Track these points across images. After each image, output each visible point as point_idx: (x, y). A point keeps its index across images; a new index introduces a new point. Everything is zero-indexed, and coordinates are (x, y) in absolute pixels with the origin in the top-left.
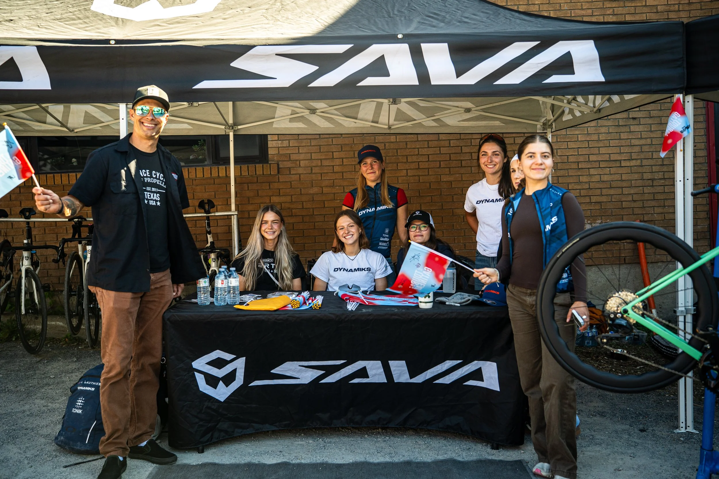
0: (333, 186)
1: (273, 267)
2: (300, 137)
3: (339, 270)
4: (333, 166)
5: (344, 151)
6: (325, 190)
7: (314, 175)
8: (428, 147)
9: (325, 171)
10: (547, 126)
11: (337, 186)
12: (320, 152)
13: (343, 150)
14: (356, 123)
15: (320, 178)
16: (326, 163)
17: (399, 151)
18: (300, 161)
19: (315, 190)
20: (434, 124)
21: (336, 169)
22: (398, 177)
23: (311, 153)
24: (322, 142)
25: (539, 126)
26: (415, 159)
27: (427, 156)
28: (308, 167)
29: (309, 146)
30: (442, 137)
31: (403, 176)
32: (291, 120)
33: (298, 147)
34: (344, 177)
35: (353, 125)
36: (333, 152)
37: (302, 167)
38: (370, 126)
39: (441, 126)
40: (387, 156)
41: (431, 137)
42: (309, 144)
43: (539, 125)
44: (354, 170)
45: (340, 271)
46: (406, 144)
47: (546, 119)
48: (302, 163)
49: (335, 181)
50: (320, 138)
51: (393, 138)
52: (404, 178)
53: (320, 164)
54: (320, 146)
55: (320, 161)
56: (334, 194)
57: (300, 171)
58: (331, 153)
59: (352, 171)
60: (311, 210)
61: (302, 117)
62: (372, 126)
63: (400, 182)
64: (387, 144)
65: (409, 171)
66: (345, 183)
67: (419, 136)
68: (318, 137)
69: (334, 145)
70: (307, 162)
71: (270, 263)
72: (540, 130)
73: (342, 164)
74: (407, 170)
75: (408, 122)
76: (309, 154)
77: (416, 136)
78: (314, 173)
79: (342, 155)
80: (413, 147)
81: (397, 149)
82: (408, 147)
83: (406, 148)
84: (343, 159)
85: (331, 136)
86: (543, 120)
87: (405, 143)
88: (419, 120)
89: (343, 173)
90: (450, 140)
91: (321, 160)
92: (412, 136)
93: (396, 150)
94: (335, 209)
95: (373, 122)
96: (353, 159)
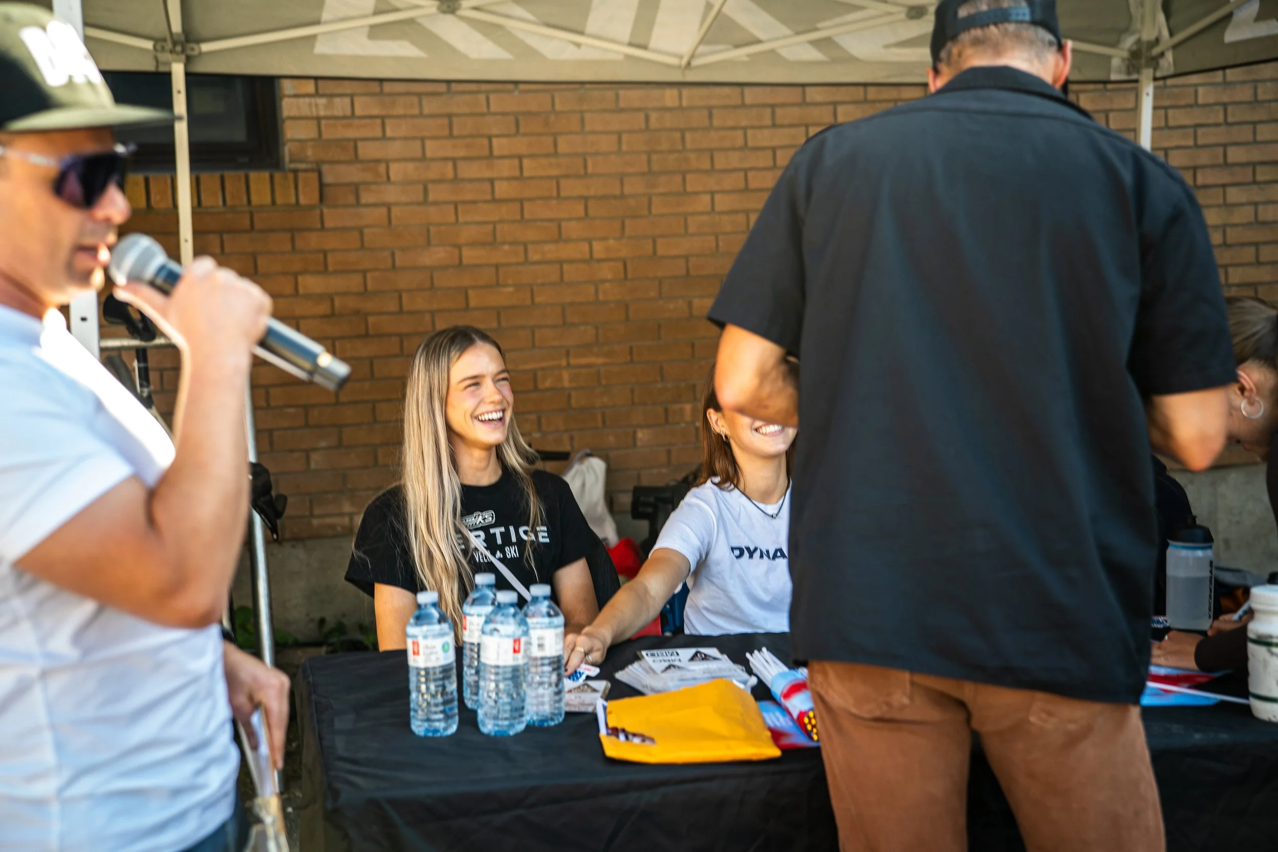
0: (492, 243)
1: (499, 541)
2: (387, 87)
3: (746, 554)
4: (492, 181)
5: (525, 135)
6: (470, 255)
7: (432, 210)
8: (774, 125)
9: (469, 197)
10: (1143, 61)
11: (504, 243)
12: (451, 136)
13: (522, 130)
14: (578, 45)
15: (452, 219)
16: (469, 170)
17: (688, 136)
18: (387, 162)
19: (437, 255)
20: (814, 55)
21: (502, 190)
22: (685, 216)
23: (423, 139)
24: (459, 105)
25: (1116, 62)
26: (734, 160)
27: (770, 153)
28: (412, 183)
29: (413, 116)
30: (813, 95)
31: (702, 213)
32: (375, 32)
33: (383, 118)
34: (527, 216)
35: (571, 53)
36: (490, 138)
37: (394, 183)
38: (621, 57)
39: (834, 61)
40: (656, 152)
41: (782, 96)
42: (416, 111)
43: (1118, 57)
44: (555, 193)
45: (751, 556)
46: (710, 116)
47: (1139, 41)
48: (396, 171)
49: (498, 227)
50: (449, 91)
51: (670, 97)
52: (705, 218)
53: (450, 174)
54: (450, 116)
55: (450, 165)
56: (497, 266)
57: (391, 194)
58: (485, 142)
59: (549, 198)
60: (428, 317)
61: (411, 22)
62: (628, 57)
63: (692, 229)
64: (654, 116)
65: (717, 197)
66: (530, 234)
67: (747, 90)
68: (442, 88)
69: (495, 114)
70: (410, 166)
71: (485, 529)
72: (1119, 72)
73: (517, 173)
74: (712, 193)
75: (737, 46)
76: (418, 144)
77: (737, 90)
78: (436, 203)
79: (520, 145)
80: (730, 123)
81: (683, 131)
82: (716, 123)
83: (711, 127)
84: (520, 158)
85: (484, 87)
86: (1129, 42)
87: (706, 113)
88: (770, 40)
89: (521, 201)
90: (835, 104)
91: (454, 160)
92: (727, 90)
93: (678, 135)
94: (499, 314)
95: (631, 44)
96: (553, 160)
